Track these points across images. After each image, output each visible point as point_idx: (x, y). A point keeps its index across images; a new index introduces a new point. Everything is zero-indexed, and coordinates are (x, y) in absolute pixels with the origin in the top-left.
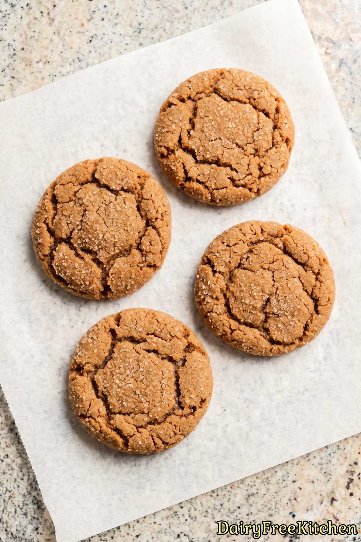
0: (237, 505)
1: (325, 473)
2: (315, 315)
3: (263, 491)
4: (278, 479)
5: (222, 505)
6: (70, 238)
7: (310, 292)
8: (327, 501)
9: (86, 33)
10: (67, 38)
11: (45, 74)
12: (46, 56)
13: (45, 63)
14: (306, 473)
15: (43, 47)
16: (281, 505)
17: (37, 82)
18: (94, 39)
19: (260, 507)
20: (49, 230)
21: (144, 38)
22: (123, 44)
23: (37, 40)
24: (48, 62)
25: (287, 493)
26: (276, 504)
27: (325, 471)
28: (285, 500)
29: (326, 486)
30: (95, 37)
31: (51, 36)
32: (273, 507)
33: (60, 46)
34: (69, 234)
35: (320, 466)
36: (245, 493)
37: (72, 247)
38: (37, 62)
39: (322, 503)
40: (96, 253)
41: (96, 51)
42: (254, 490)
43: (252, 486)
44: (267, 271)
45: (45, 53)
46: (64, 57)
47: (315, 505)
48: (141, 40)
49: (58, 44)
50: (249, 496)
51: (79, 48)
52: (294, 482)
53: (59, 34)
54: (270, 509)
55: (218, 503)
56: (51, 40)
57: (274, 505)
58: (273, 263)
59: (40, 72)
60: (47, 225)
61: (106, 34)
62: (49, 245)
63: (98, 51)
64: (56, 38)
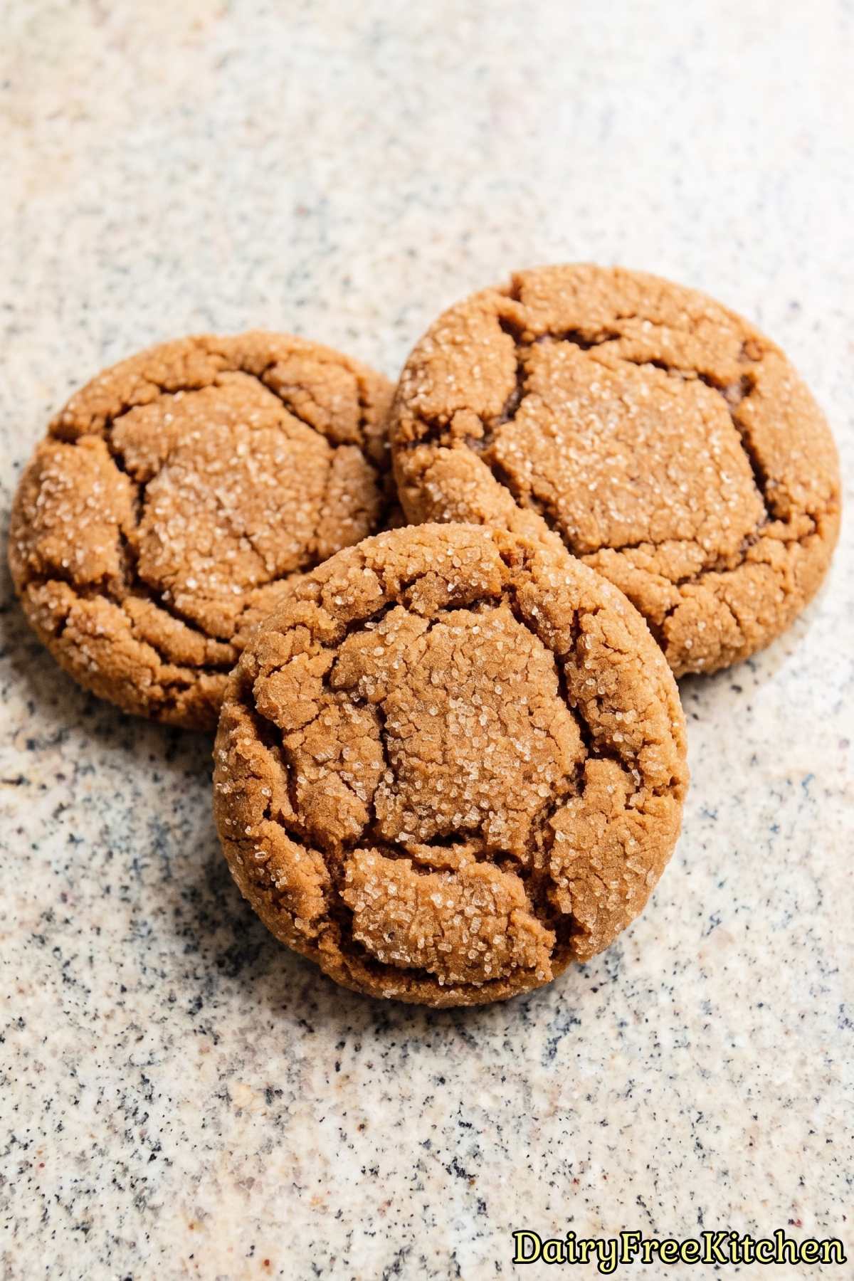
6: (372, 825)
20: (294, 834)
34: (366, 817)
37: (395, 850)
40: (477, 833)
60: (281, 820)
62: (317, 880)
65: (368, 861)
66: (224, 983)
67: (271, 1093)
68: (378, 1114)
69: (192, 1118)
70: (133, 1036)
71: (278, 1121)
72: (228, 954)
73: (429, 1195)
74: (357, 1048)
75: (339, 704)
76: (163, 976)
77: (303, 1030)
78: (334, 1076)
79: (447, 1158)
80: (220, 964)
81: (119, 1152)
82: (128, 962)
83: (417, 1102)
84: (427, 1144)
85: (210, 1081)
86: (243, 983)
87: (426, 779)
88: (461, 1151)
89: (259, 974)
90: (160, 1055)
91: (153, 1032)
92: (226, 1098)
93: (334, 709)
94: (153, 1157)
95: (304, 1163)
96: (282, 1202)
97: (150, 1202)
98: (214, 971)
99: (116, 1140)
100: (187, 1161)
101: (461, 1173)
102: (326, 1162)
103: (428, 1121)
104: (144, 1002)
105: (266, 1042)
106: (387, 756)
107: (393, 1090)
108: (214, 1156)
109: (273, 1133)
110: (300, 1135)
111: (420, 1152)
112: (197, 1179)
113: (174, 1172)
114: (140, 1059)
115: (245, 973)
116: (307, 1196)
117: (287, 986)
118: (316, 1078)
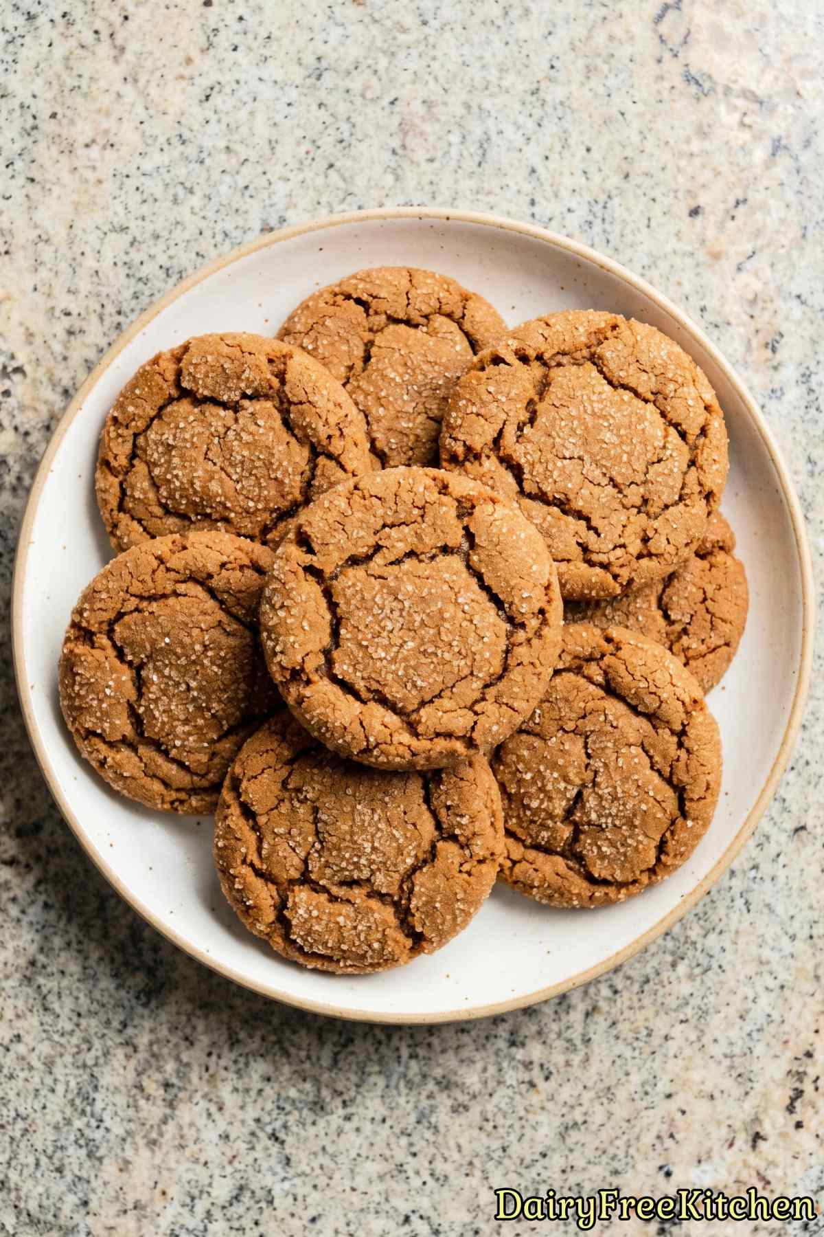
0: (540, 1148)
1: (739, 1075)
2: (680, 821)
3: (598, 1116)
4: (632, 1089)
5: (504, 1150)
6: (306, 872)
7: (667, 774)
8: (742, 1140)
9: (197, 80)
10: (153, 91)
11: (105, 172)
12: (106, 132)
13: (104, 148)
14: (696, 1076)
15: (99, 111)
16: (638, 1150)
17: (86, 191)
18: (214, 93)
19: (590, 1153)
21: (330, 91)
22: (281, 105)
23: (85, 95)
24: (112, 145)
25: (653, 1121)
26: (629, 1146)
27: (740, 1070)
28: (648, 1138)
29: (741, 1107)
30: (216, 89)
31: (119, 86)
32: (621, 1154)
33: (140, 109)
34: (302, 869)
35: (727, 1062)
36: (557, 1121)
38: (87, 146)
39: (731, 1145)
41: (219, 121)
42: (578, 1115)
43: (572, 1107)
44: (572, 735)
45: (105, 125)
46: (148, 134)
47: (716, 1148)
48: (322, 95)
49: (133, 105)
50: (567, 1128)
51: (183, 114)
52: (669, 1096)
53: (136, 81)
54: (614, 1158)
55: (496, 1144)
56: (119, 95)
57: (623, 1148)
58: (584, 717)
59: (94, 168)
61: (242, 82)
63: (225, 120)
64: (129, 91)
65: (302, 896)
66: (140, 1010)
67: (167, 1086)
68: (230, 1100)
69: (121, 1100)
70: (85, 1046)
71: (171, 1105)
72: (143, 990)
73: (258, 1154)
74: (219, 1057)
75: (291, 800)
76: (103, 1006)
77: (187, 1043)
78: (206, 1076)
79: (269, 1129)
80: (137, 998)
81: (78, 1123)
82: (81, 996)
83: (253, 1093)
84: (258, 1120)
85: (131, 1076)
86: (152, 1011)
87: (339, 850)
88: (278, 1124)
89: (161, 1005)
90: (101, 1061)
91: (97, 1044)
92: (140, 1088)
93: (287, 802)
94: (98, 1127)
95: (186, 1131)
96: (174, 1156)
97: (98, 1154)
98: (134, 1002)
99: (76, 1115)
100: (118, 1129)
101: (277, 1139)
102: (198, 1130)
103: (259, 1105)
104: (92, 1024)
105: (165, 1051)
106: (317, 833)
107: (240, 1085)
108: (132, 1126)
109: (168, 1111)
110: (185, 1113)
111: (253, 1125)
112: (124, 1140)
113: (111, 1136)
114: (90, 1062)
115: (153, 1004)
116: (188, 1152)
117: (178, 1013)
118: (194, 1077)
